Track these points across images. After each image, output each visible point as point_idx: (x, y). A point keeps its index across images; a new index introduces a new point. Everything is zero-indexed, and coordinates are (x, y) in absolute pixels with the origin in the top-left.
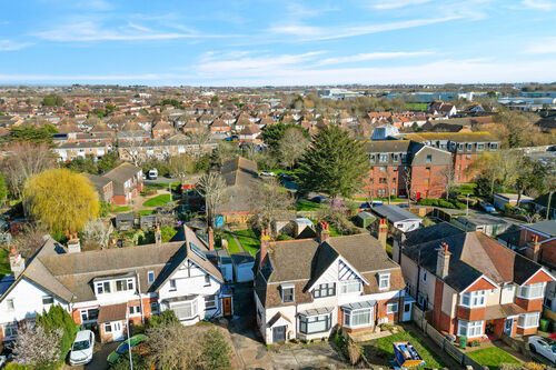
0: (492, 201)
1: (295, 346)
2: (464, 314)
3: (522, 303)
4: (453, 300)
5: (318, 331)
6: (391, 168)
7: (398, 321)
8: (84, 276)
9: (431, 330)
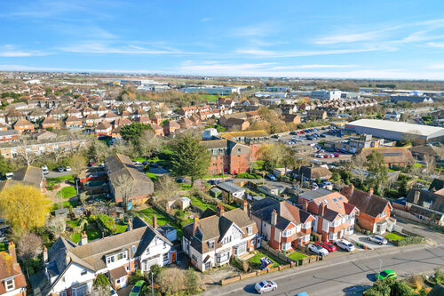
0: (272, 173)
1: (215, 270)
2: (284, 240)
3: (304, 231)
4: (279, 235)
5: (224, 260)
6: (219, 157)
7: (256, 249)
8: (99, 255)
9: (271, 250)
